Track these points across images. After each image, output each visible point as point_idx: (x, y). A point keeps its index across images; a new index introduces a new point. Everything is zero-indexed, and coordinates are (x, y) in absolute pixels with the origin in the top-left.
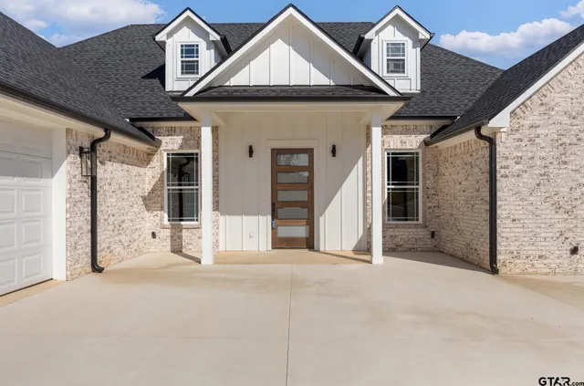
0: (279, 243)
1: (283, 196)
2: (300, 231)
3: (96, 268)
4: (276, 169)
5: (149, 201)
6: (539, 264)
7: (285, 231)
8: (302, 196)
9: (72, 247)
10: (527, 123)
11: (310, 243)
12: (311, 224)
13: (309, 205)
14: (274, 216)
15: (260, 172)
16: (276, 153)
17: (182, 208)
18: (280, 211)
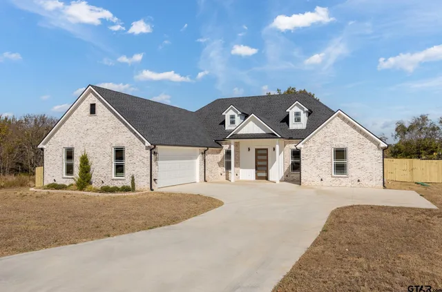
0: (258, 178)
1: (259, 163)
2: (264, 175)
3: (205, 181)
4: (257, 155)
5: (220, 164)
6: (312, 183)
7: (259, 174)
8: (264, 163)
9: (200, 175)
10: (309, 146)
11: (267, 178)
12: (267, 172)
13: (267, 166)
14: (256, 169)
15: (252, 156)
16: (257, 150)
17: (228, 167)
18: (258, 168)
